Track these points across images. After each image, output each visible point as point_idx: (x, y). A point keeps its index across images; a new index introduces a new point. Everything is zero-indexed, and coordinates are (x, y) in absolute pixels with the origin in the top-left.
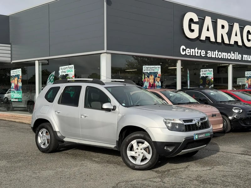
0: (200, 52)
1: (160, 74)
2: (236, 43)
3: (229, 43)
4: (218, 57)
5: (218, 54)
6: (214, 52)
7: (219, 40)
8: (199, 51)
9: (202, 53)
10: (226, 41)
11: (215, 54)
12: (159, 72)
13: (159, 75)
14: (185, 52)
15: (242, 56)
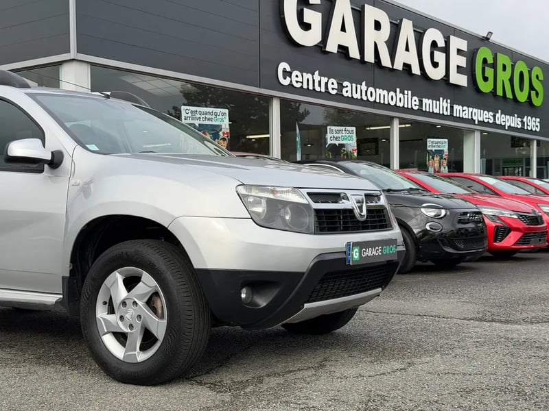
0: (326, 84)
1: (228, 131)
2: (407, 67)
3: (391, 67)
4: (368, 100)
5: (366, 92)
6: (359, 86)
7: (370, 57)
8: (324, 80)
9: (330, 86)
10: (386, 61)
11: (361, 90)
12: (223, 127)
13: (224, 133)
14: (288, 78)
15: (421, 102)
